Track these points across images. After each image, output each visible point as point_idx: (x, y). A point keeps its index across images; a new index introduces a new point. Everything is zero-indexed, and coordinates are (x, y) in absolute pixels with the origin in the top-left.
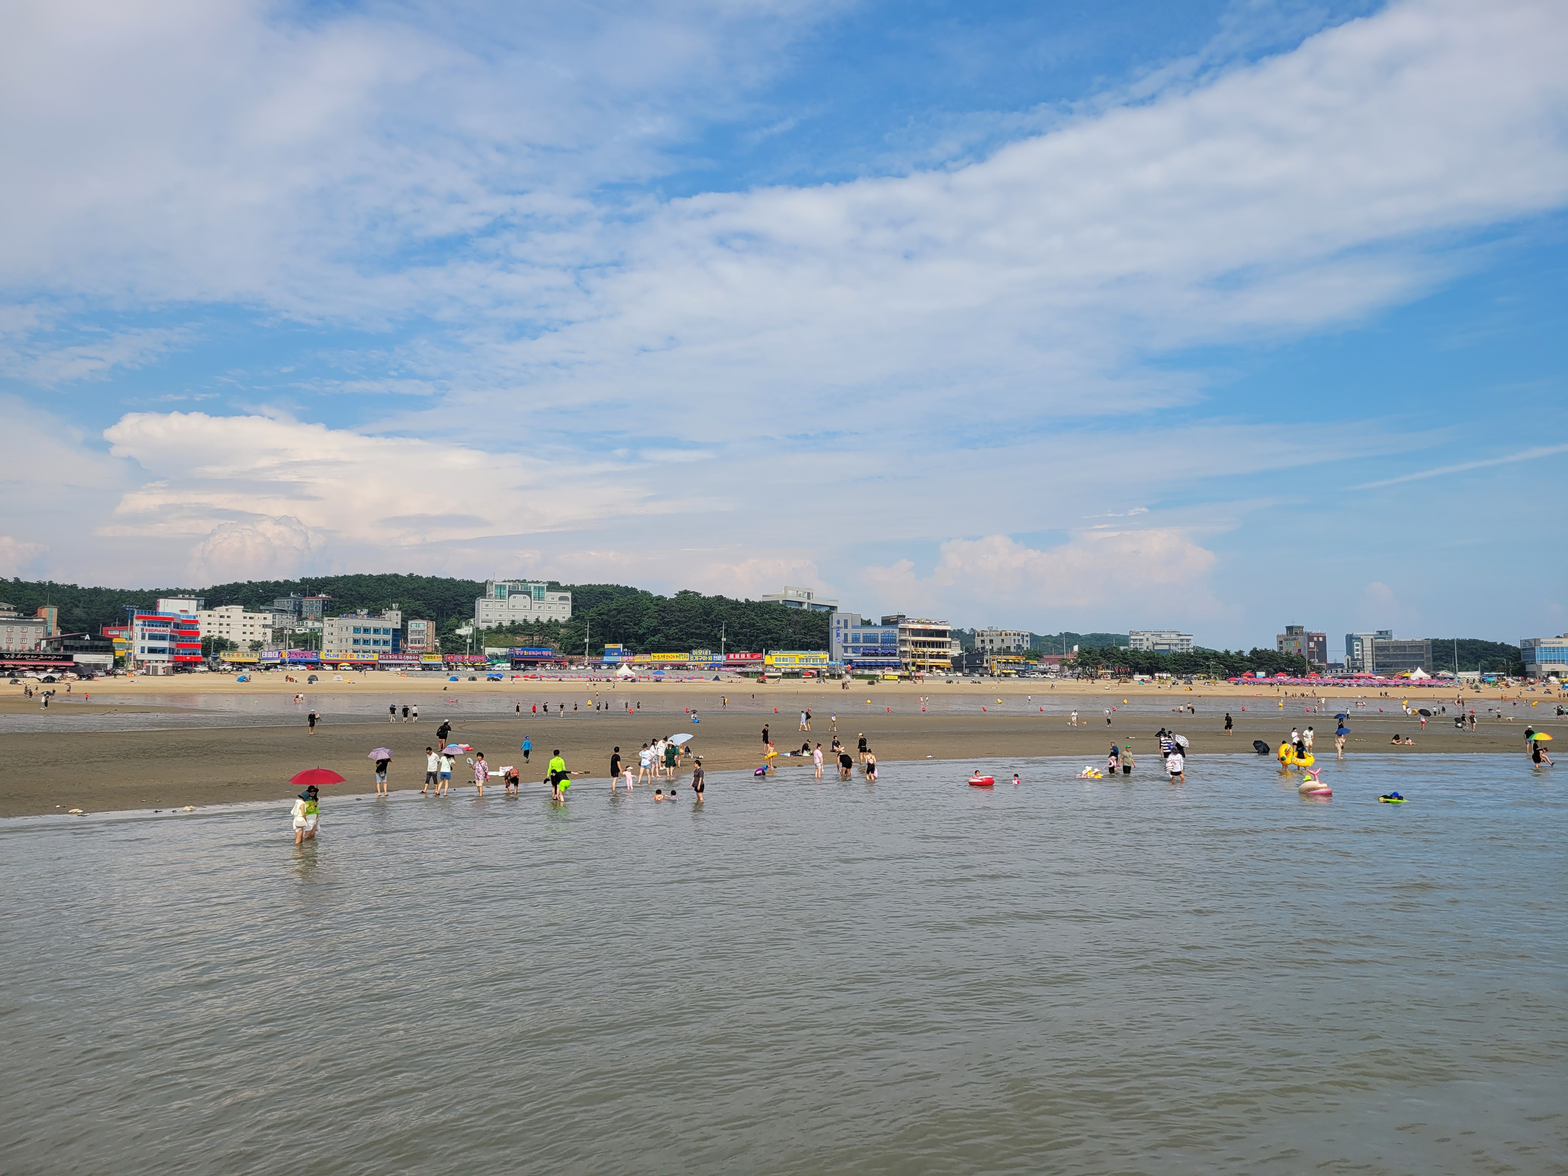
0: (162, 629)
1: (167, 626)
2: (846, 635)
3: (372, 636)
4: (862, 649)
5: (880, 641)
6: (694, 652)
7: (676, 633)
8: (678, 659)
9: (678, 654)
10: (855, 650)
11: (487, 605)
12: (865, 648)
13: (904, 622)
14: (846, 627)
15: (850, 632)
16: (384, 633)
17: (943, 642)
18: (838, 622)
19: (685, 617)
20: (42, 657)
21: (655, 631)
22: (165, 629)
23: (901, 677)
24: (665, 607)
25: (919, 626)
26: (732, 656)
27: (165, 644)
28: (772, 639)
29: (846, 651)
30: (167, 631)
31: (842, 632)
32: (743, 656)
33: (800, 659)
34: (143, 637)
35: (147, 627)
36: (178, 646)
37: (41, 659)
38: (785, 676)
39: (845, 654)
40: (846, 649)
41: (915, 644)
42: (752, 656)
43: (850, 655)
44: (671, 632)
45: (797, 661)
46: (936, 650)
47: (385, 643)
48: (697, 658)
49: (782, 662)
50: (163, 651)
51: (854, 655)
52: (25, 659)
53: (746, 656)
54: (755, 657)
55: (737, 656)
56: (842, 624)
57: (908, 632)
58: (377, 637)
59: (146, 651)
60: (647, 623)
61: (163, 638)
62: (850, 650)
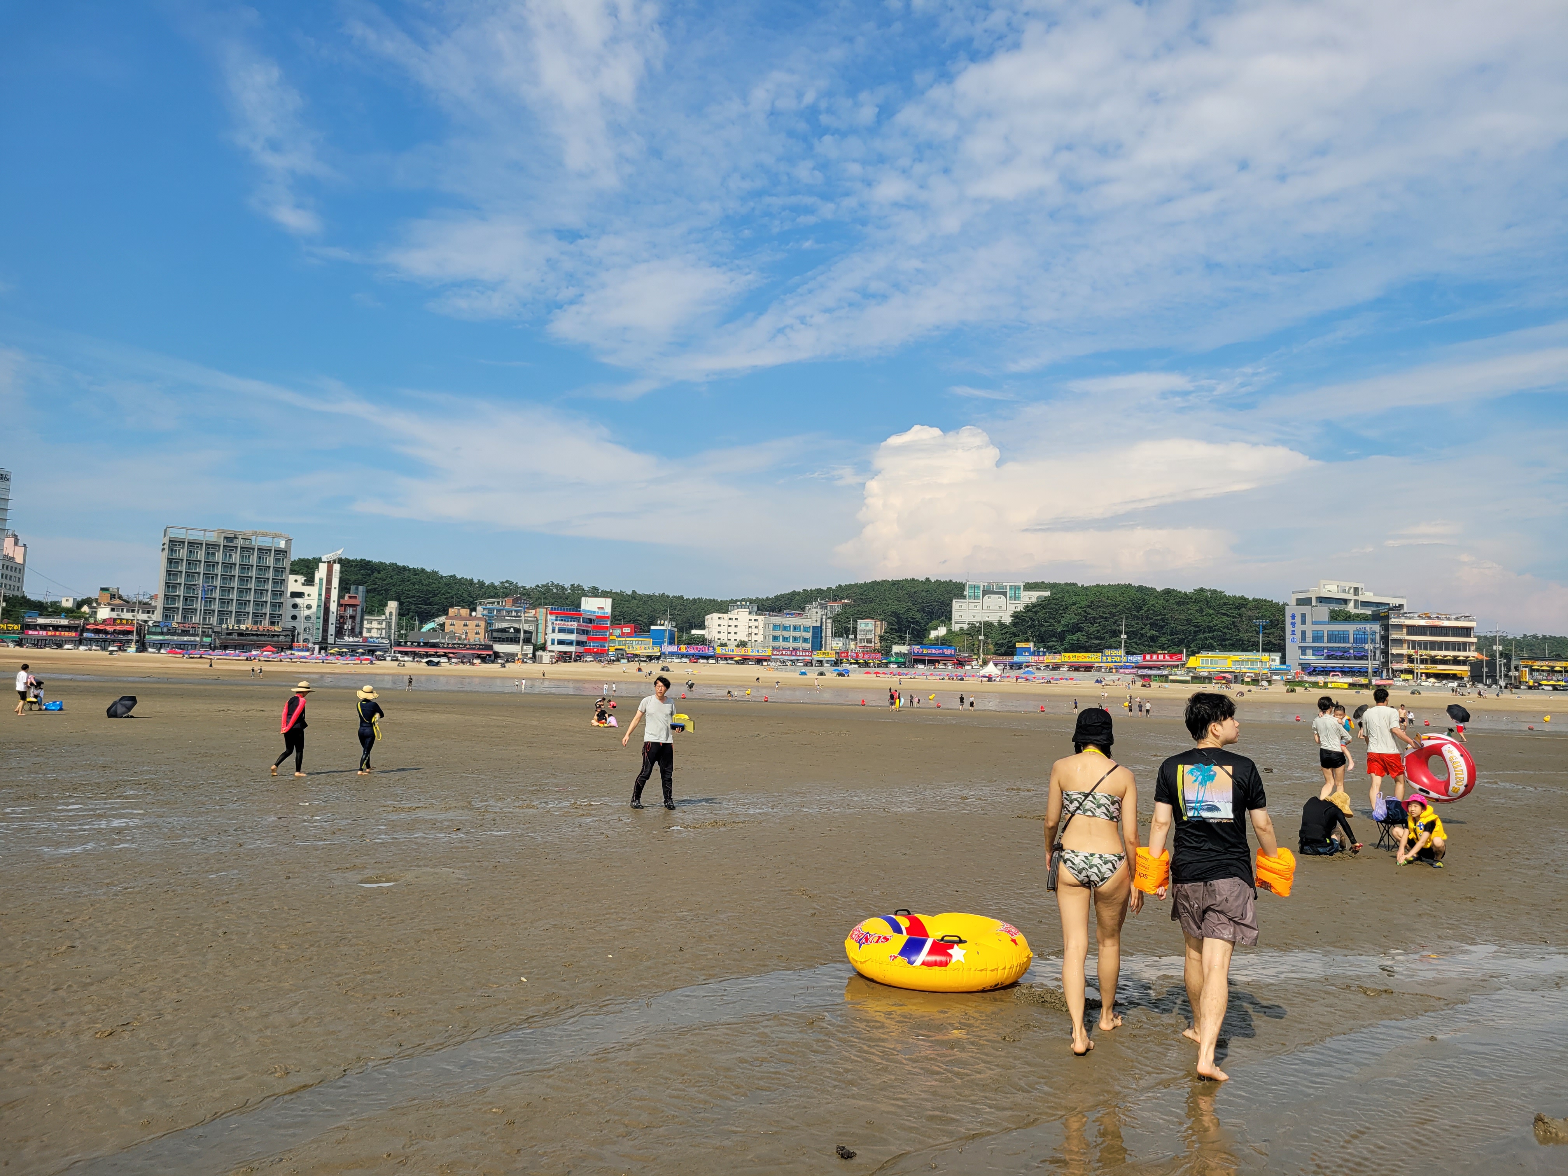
0: (569, 623)
1: (574, 621)
2: (1304, 633)
3: (792, 633)
4: (1326, 651)
5: (1351, 640)
6: (1107, 652)
7: (1098, 631)
8: (1090, 660)
9: (1089, 654)
10: (1317, 651)
11: (961, 606)
12: (1331, 649)
13: (1399, 617)
14: (1303, 622)
15: (1309, 629)
16: (804, 631)
17: (1465, 644)
18: (1293, 617)
19: (1110, 613)
20: (468, 646)
21: (1076, 628)
22: (572, 623)
23: (1352, 686)
24: (1092, 602)
25: (1422, 622)
26: (1148, 657)
27: (572, 637)
28: (1213, 638)
29: (1304, 652)
30: (574, 625)
31: (1299, 628)
32: (1161, 657)
33: (1234, 661)
34: (553, 631)
35: (558, 622)
36: (589, 639)
37: (468, 648)
38: (1195, 681)
39: (1301, 657)
40: (1304, 650)
41: (1414, 645)
42: (1171, 657)
43: (1310, 658)
44: (1092, 630)
45: (1230, 664)
46: (1451, 654)
47: (805, 640)
48: (1110, 659)
49: (1209, 665)
50: (570, 643)
51: (1314, 658)
52: (454, 648)
53: (1164, 657)
54: (1175, 658)
55: (1155, 657)
56: (1298, 619)
57: (1405, 630)
58: (797, 634)
59: (556, 642)
60: (1070, 618)
61: (571, 631)
62: (1309, 652)
